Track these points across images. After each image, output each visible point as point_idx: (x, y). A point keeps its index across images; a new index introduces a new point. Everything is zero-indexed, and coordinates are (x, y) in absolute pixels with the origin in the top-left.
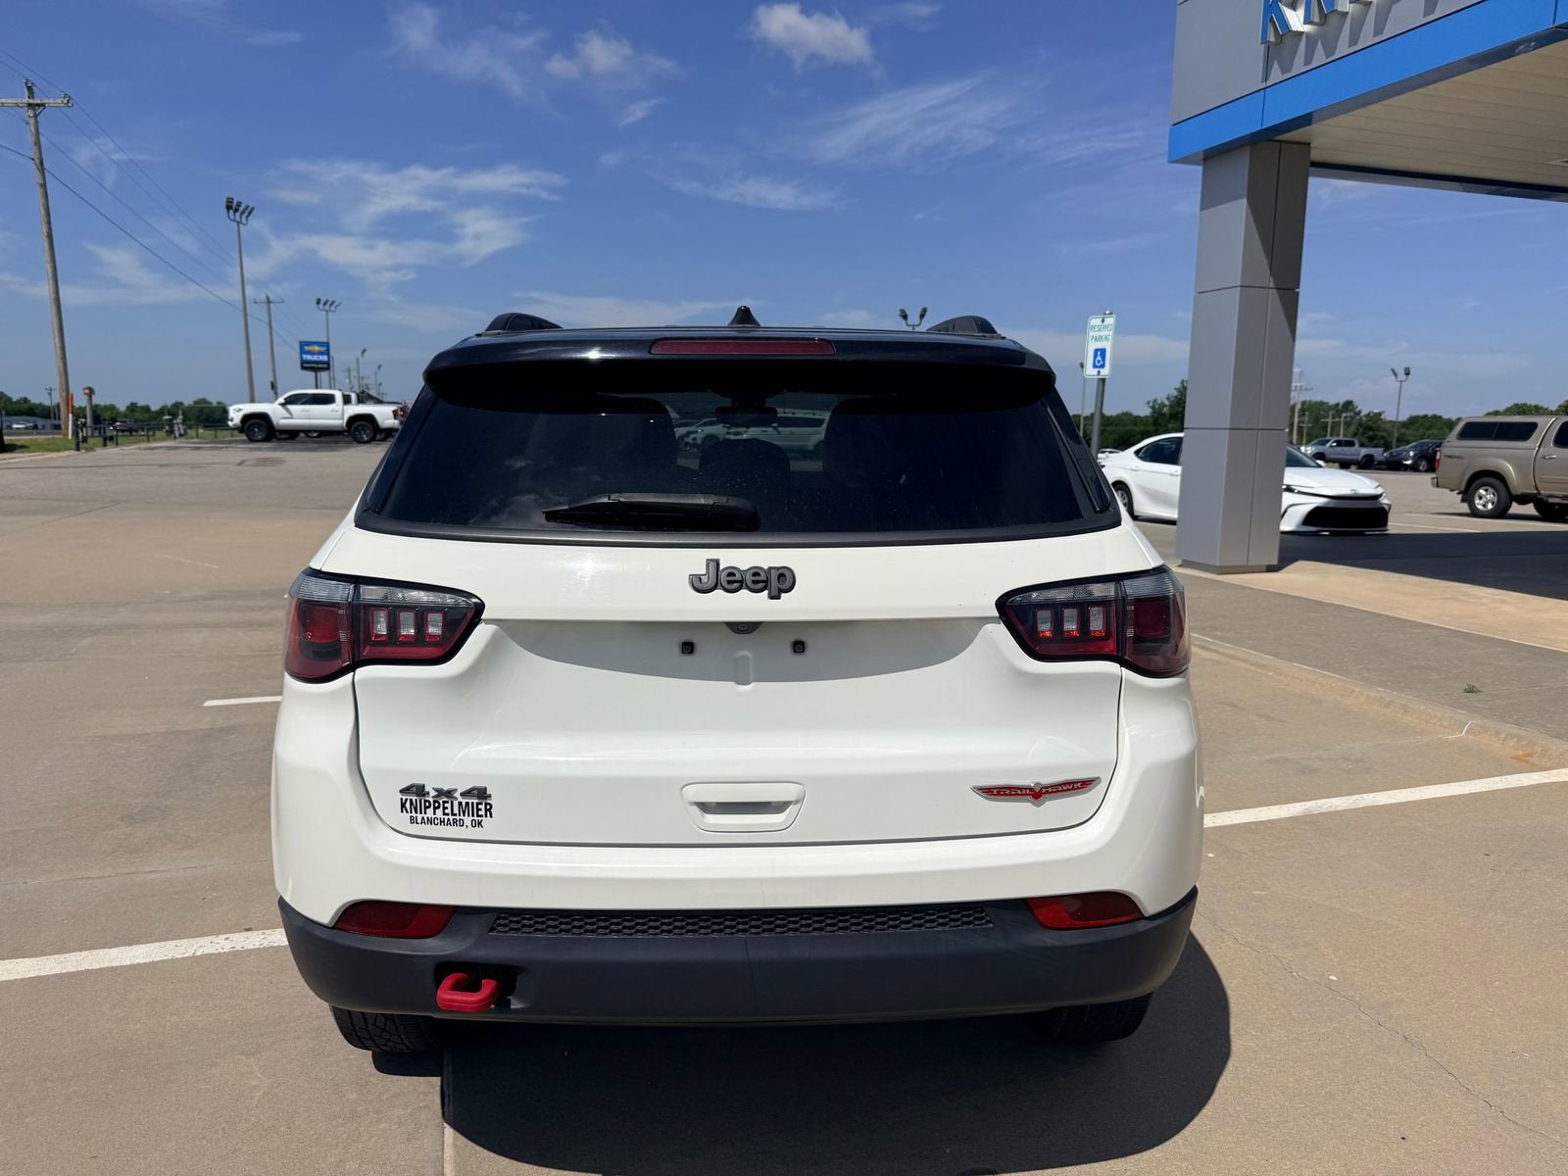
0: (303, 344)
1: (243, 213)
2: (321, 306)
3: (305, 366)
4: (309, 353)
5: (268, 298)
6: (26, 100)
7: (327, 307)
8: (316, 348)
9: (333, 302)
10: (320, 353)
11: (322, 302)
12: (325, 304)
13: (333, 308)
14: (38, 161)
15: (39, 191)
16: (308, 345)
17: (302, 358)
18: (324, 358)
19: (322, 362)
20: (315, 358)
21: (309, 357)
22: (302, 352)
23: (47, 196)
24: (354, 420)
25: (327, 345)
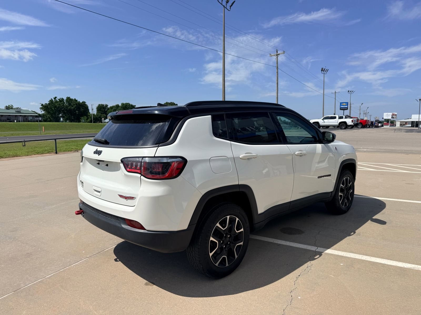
0: (341, 103)
1: (325, 71)
2: (349, 92)
3: (341, 109)
4: (342, 105)
5: (335, 92)
6: (276, 54)
7: (351, 93)
8: (345, 104)
9: (353, 91)
10: (345, 105)
11: (350, 91)
12: (350, 92)
13: (352, 93)
14: (277, 67)
15: (276, 73)
16: (342, 103)
17: (340, 107)
18: (347, 106)
19: (346, 108)
20: (344, 107)
21: (342, 106)
22: (341, 105)
23: (278, 75)
24: (340, 123)
25: (347, 103)
